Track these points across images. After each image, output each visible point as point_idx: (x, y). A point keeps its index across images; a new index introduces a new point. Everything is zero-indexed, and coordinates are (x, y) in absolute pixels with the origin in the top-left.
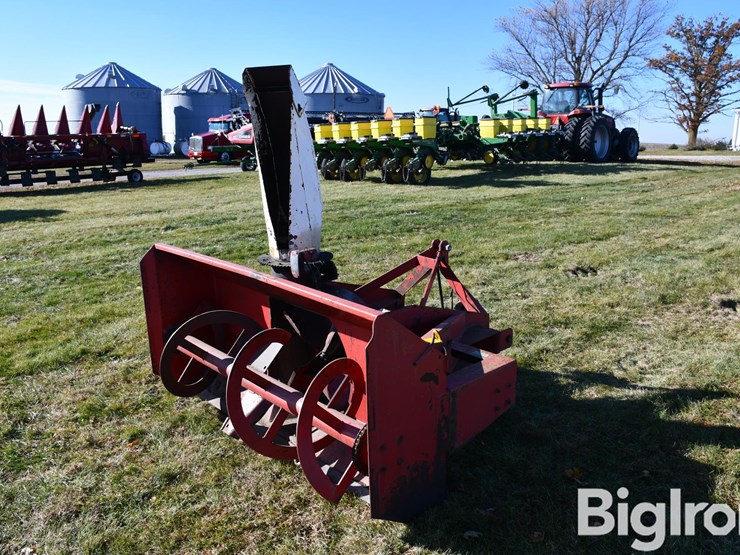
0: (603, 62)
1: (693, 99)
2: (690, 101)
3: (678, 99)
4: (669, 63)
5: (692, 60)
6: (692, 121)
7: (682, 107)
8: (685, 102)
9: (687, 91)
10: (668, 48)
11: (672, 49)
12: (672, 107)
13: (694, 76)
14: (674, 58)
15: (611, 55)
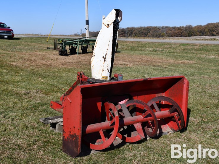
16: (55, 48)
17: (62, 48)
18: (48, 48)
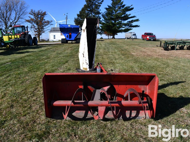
0: (13, 20)
1: (38, 29)
2: (37, 30)
3: (34, 29)
4: (31, 21)
5: (36, 20)
6: (38, 35)
7: (35, 32)
8: (36, 30)
9: (36, 28)
10: (30, 17)
11: (31, 17)
12: (32, 31)
13: (37, 24)
14: (32, 20)
15: (15, 18)
16: (160, 46)
17: (164, 46)
18: (157, 46)
